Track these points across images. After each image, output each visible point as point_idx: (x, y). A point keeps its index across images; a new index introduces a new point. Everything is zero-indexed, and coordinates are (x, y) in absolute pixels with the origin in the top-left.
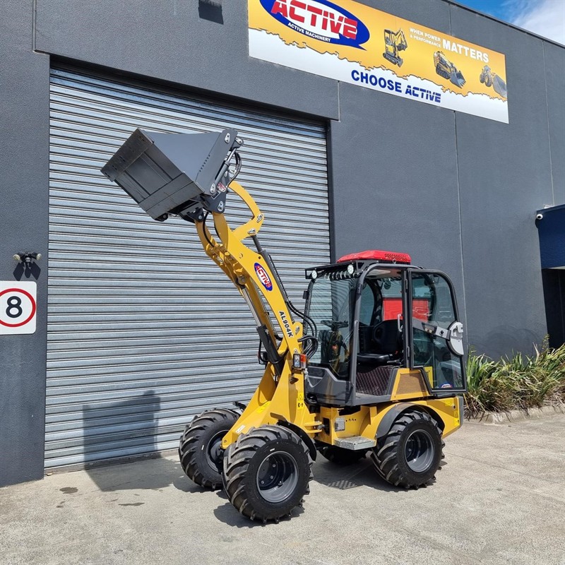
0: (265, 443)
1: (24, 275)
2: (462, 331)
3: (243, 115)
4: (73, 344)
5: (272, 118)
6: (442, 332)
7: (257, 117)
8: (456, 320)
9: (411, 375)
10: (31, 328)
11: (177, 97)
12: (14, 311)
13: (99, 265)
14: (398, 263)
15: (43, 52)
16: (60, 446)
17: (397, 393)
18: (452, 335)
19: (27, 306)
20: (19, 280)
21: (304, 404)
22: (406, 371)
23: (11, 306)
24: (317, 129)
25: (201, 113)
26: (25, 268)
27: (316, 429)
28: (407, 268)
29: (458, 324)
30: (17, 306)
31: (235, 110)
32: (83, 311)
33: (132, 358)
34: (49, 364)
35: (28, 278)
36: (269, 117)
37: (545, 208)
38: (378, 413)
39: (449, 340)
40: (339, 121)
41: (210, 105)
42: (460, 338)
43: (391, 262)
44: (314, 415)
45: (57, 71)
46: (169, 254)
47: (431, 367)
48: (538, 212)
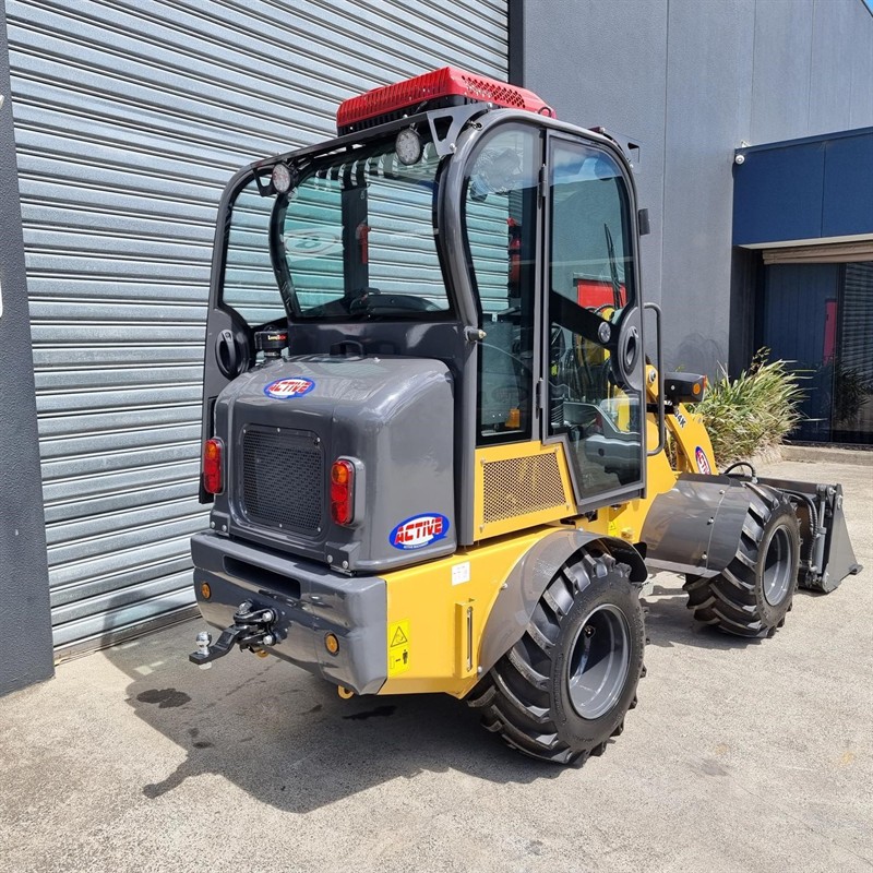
4: (79, 353)
16: (71, 597)
32: (95, 269)
34: (42, 401)
37: (744, 146)
48: (738, 151)
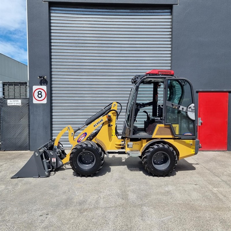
0: (81, 147)
1: (43, 84)
2: (194, 108)
3: (129, 11)
5: (143, 10)
6: (183, 109)
7: (135, 11)
8: (193, 103)
9: (165, 127)
10: (45, 101)
11: (98, 9)
12: (40, 96)
13: (69, 80)
14: (162, 75)
15: (46, 1)
17: (156, 135)
18: (188, 110)
19: (44, 94)
20: (41, 85)
21: (115, 135)
22: (162, 125)
23: (39, 94)
24: (167, 11)
25: (109, 14)
26: (43, 81)
27: (120, 146)
28: (166, 77)
29: (193, 105)
30: (41, 94)
31: (125, 9)
33: (81, 114)
34: (53, 114)
35: (44, 85)
36: (141, 9)
38: (147, 142)
39: (187, 113)
40: (178, 5)
41: (113, 9)
42: (193, 112)
43: (159, 75)
44: (123, 140)
45: (53, 8)
46: (95, 74)
47: (178, 125)
